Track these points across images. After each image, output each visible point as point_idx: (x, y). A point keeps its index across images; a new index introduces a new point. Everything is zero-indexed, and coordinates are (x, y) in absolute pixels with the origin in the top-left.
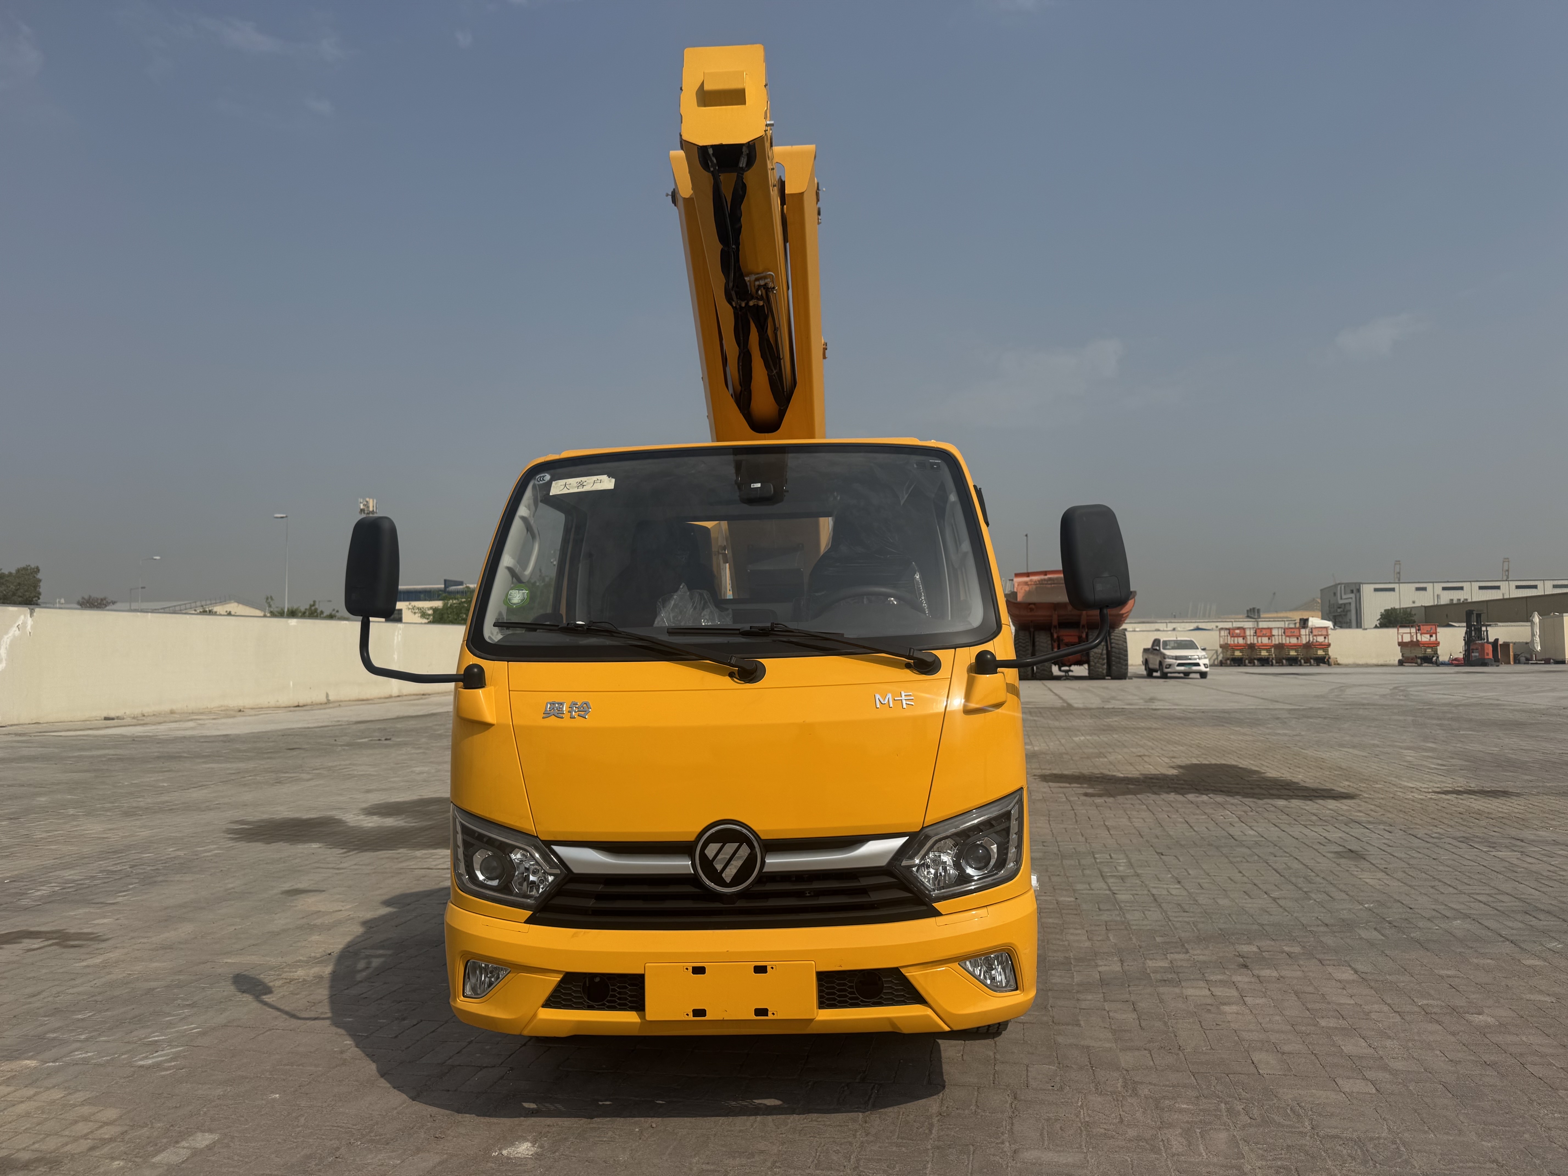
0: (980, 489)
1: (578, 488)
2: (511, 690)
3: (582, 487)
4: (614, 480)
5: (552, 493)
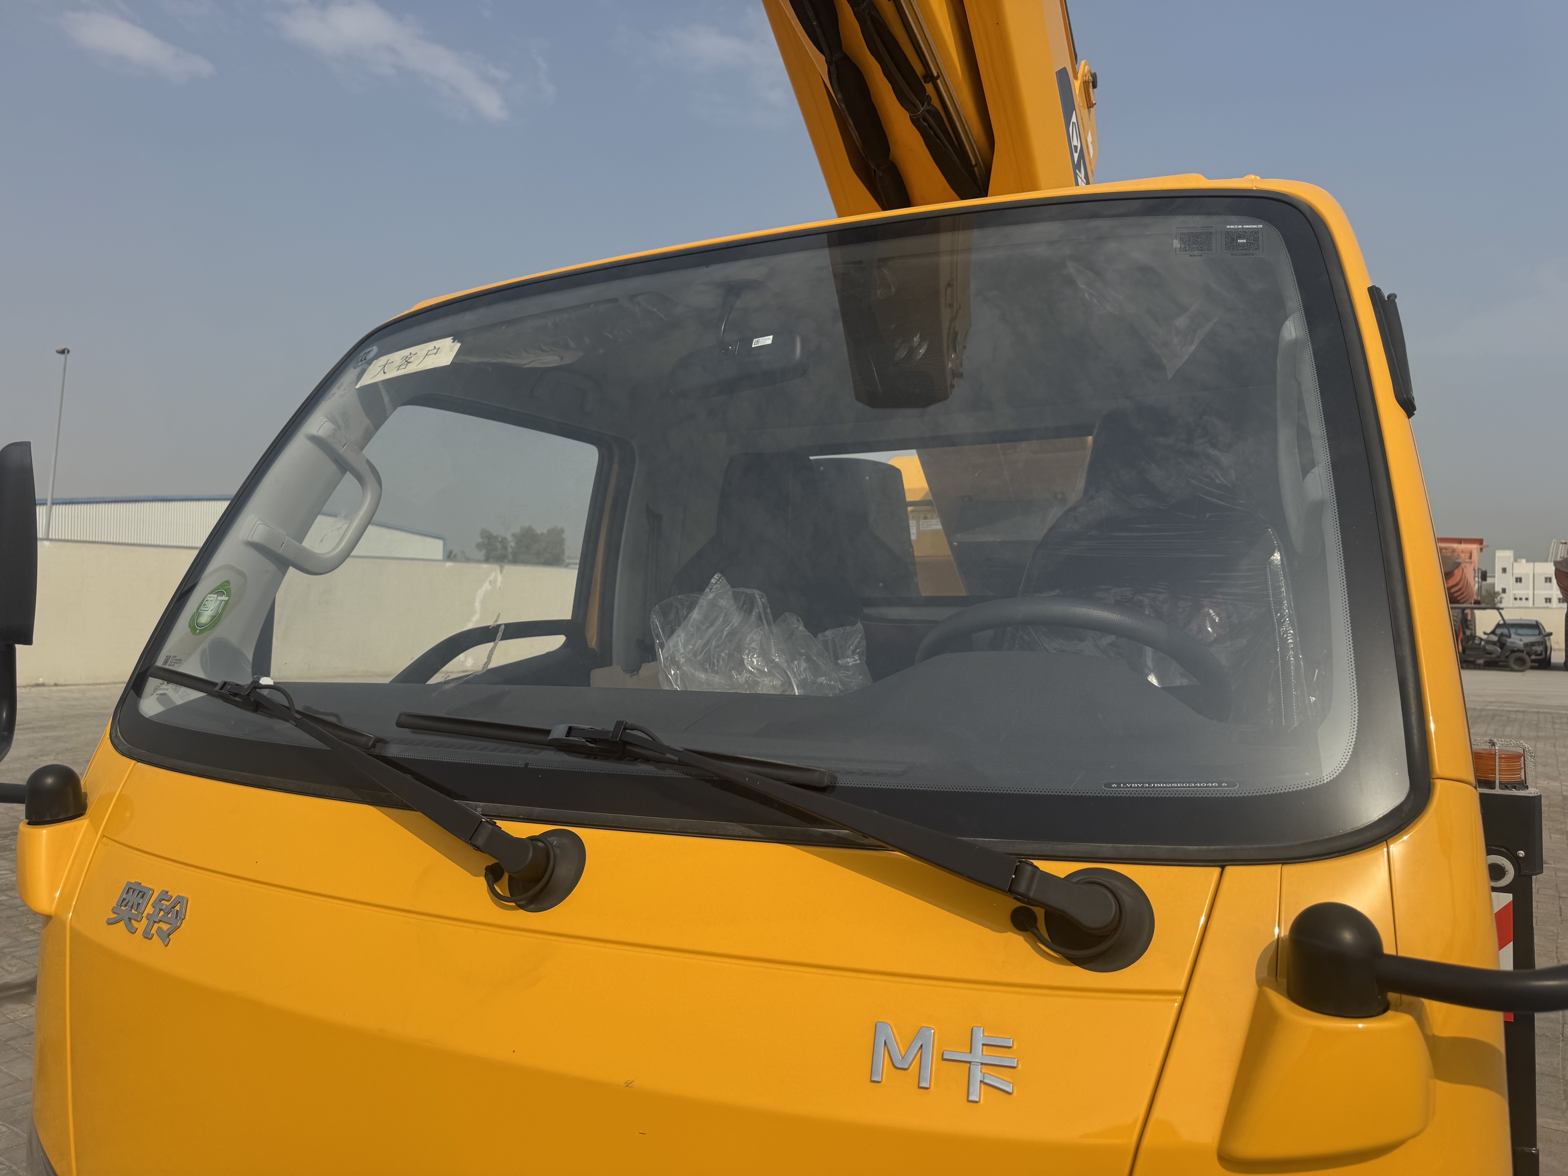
0: (1392, 297)
1: (398, 369)
2: (103, 836)
3: (405, 366)
4: (459, 345)
5: (360, 384)
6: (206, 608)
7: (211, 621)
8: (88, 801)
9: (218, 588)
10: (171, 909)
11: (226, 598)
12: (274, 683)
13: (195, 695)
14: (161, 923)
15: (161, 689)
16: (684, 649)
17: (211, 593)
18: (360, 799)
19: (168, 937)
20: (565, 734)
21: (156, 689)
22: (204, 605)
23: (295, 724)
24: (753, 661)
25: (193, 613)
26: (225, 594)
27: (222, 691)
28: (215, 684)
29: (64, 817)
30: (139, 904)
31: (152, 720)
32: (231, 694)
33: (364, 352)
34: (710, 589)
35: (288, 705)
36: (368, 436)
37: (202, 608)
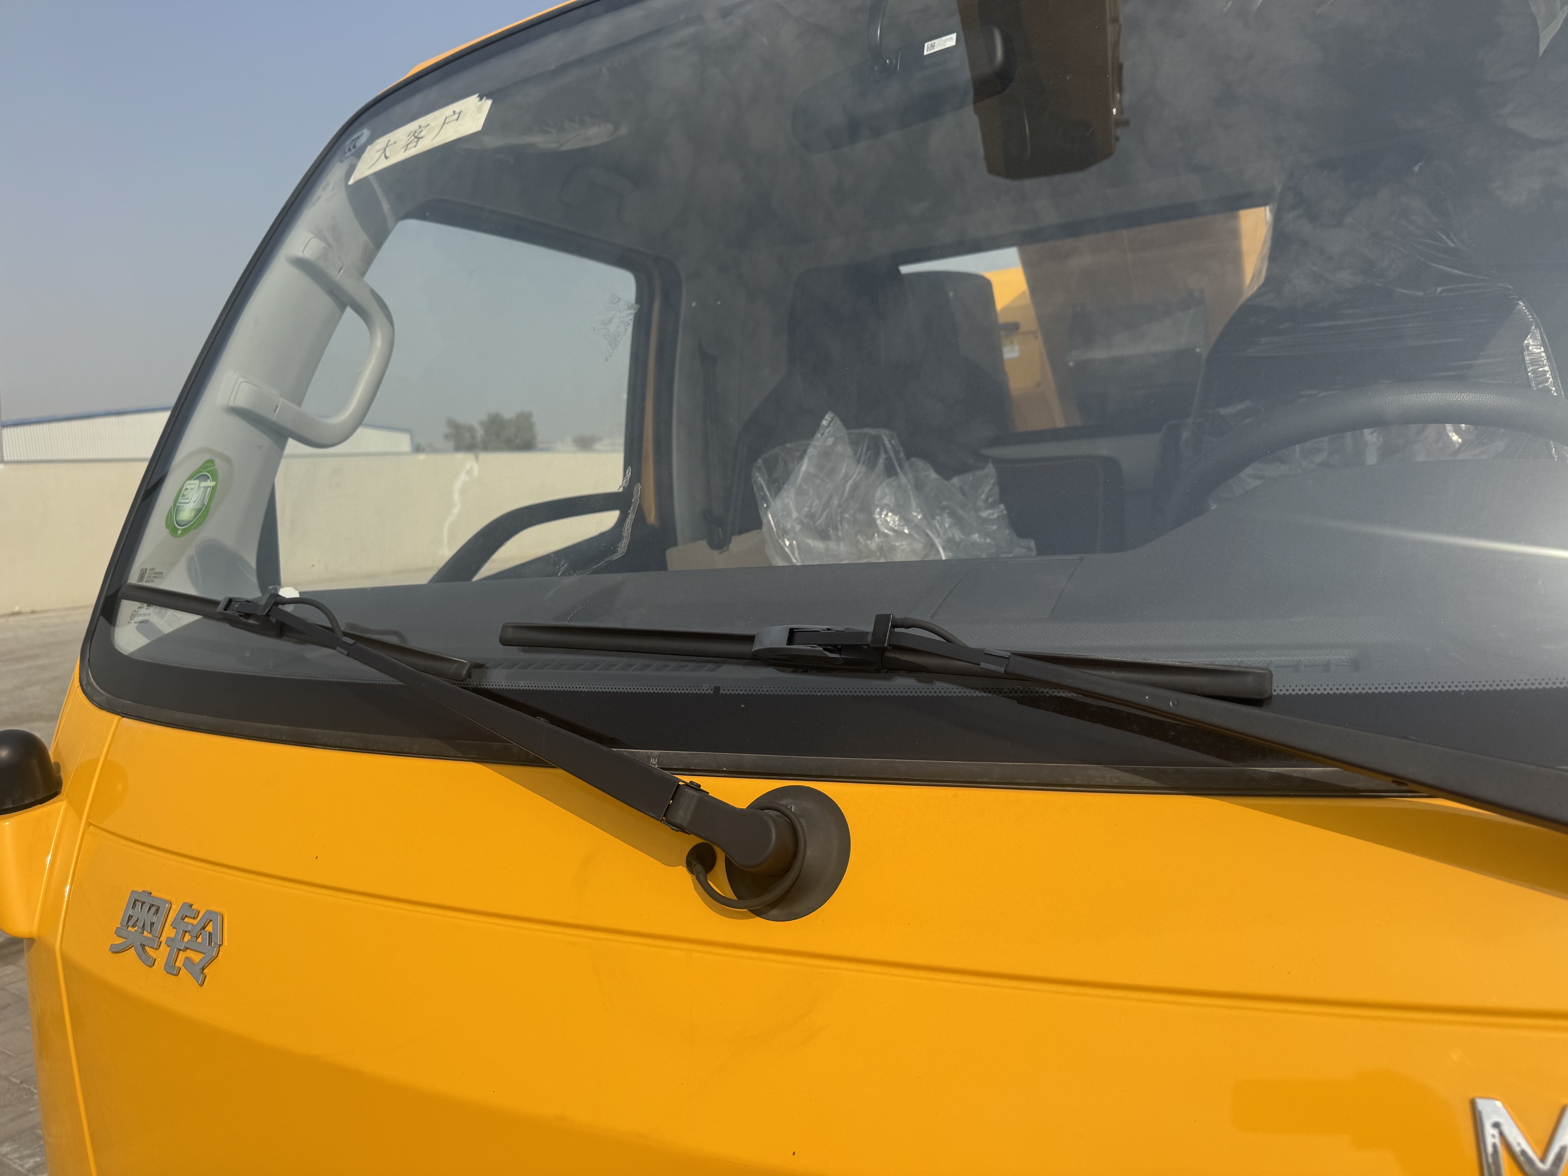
1: (406, 149)
2: (89, 824)
3: (415, 144)
4: (489, 102)
5: (354, 179)
6: (186, 499)
7: (195, 517)
8: (62, 774)
9: (198, 471)
10: (200, 930)
11: (213, 484)
12: (300, 593)
13: (188, 618)
14: (188, 950)
15: (140, 615)
16: (799, 511)
17: (190, 478)
18: (460, 755)
19: (202, 973)
20: (786, 641)
21: (133, 616)
22: (183, 495)
23: (346, 653)
24: (888, 520)
25: (170, 507)
26: (209, 478)
27: (228, 612)
28: (216, 603)
29: (32, 800)
30: (152, 924)
31: (133, 657)
32: (241, 616)
33: (352, 139)
34: (822, 434)
35: (330, 625)
36: (368, 259)
37: (181, 500)
